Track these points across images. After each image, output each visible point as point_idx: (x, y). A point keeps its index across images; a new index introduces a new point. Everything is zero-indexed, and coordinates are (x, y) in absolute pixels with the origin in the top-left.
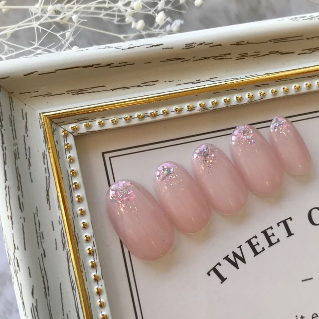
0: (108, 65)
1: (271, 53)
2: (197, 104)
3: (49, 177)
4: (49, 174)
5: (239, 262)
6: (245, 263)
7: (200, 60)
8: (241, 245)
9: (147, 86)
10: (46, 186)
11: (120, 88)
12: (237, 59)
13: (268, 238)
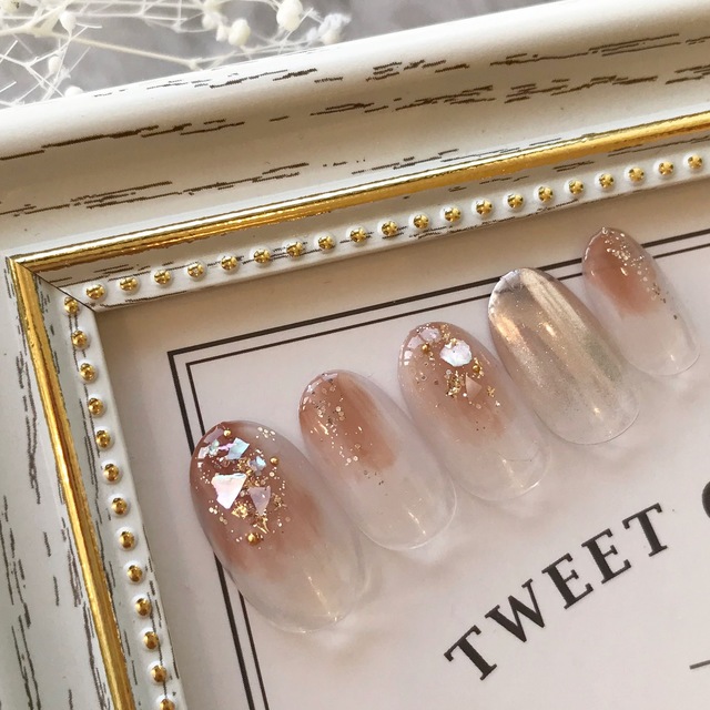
0: (177, 128)
1: (598, 80)
2: (409, 220)
3: (35, 420)
4: (34, 412)
5: (527, 623)
6: (542, 625)
7: (411, 106)
8: (531, 581)
9: (277, 177)
10: (27, 441)
11: (210, 187)
12: (510, 101)
13: (600, 558)
